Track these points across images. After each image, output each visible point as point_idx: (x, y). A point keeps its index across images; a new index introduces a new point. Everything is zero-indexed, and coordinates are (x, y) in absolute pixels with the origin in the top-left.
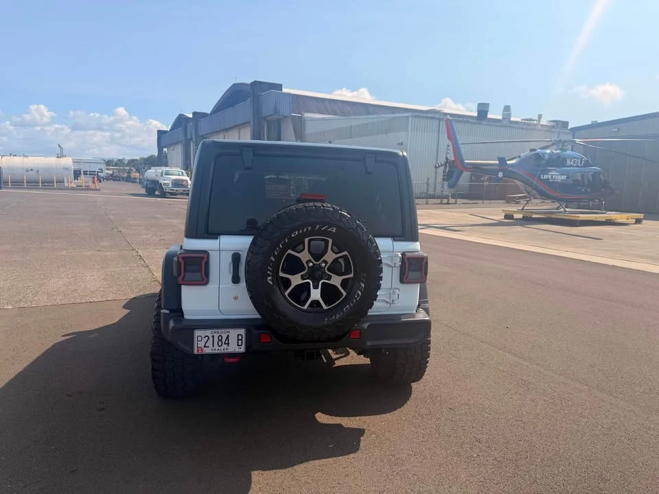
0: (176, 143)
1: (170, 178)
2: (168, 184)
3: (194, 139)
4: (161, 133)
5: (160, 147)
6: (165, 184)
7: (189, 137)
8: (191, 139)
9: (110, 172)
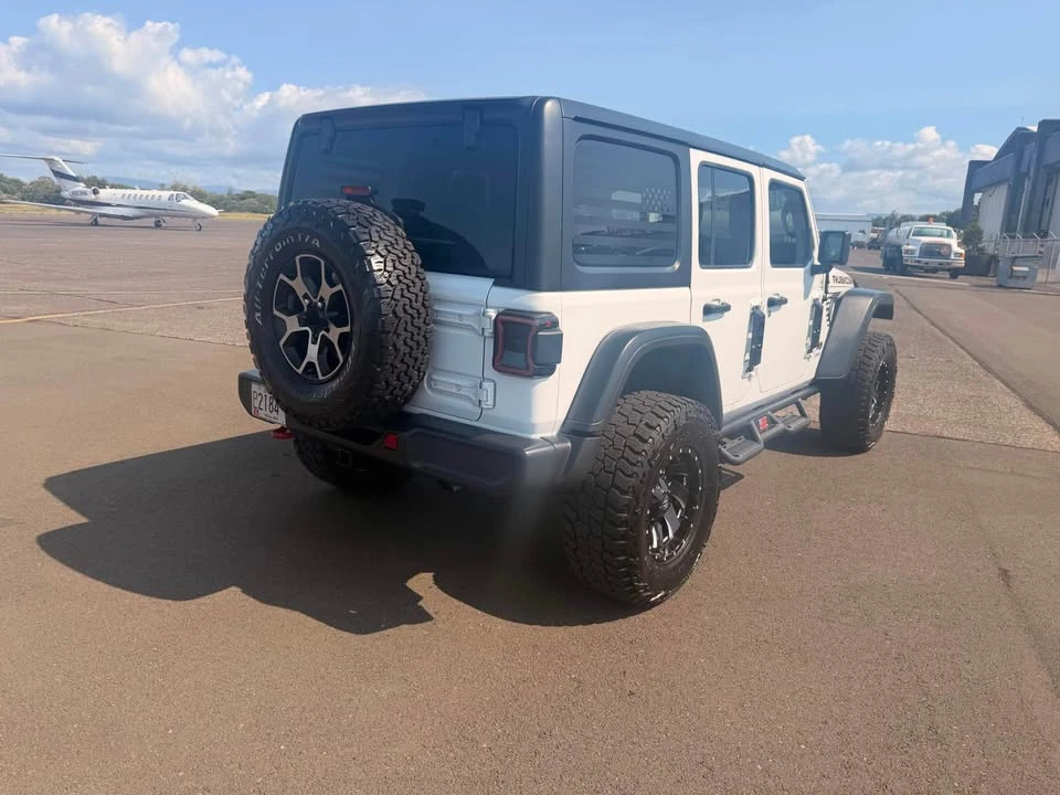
0: (1000, 183)
1: (919, 241)
2: (912, 252)
3: (1031, 175)
4: (975, 166)
5: (969, 191)
6: (907, 251)
7: (1024, 168)
8: (1028, 173)
9: (875, 235)
